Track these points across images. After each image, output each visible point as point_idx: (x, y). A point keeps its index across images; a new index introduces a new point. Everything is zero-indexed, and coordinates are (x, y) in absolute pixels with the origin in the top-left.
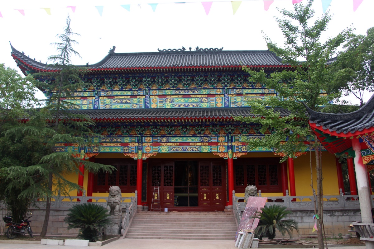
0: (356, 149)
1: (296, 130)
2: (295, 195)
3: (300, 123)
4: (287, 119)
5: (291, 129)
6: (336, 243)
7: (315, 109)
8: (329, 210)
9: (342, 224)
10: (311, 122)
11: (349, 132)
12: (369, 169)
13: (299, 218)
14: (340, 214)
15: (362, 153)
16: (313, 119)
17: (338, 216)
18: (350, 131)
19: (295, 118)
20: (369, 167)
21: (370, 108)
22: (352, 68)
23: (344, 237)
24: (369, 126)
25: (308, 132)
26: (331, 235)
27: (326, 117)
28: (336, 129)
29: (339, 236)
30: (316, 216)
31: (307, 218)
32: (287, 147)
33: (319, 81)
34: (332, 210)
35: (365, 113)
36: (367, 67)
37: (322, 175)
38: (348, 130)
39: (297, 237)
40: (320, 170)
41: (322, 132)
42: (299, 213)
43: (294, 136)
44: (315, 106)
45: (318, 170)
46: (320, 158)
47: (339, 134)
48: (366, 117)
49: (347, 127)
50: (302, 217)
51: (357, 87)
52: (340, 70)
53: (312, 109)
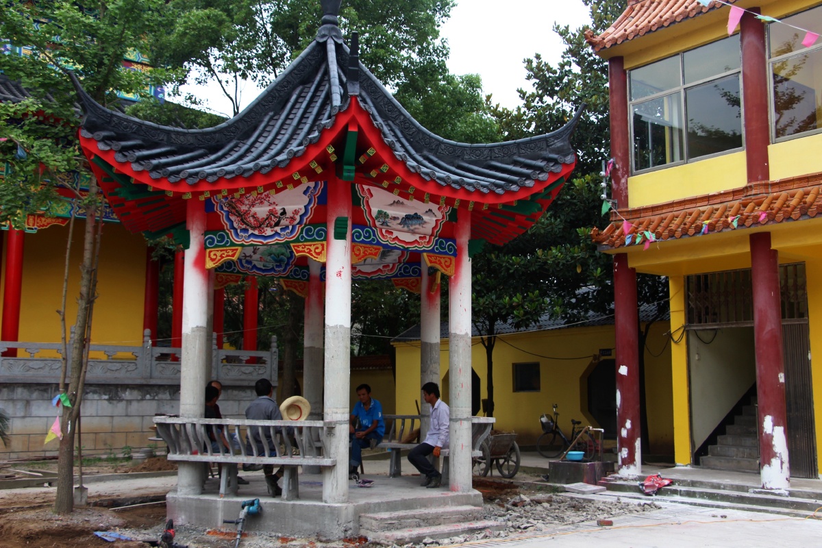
0: (194, 227)
1: (38, 150)
2: (15, 339)
3: (53, 131)
4: (12, 110)
5: (22, 143)
6: (113, 470)
7: (103, 99)
8: (109, 385)
9: (137, 420)
10: (84, 133)
11: (183, 180)
12: (220, 282)
13: (20, 405)
14: (136, 394)
15: (206, 241)
16: (92, 128)
17: (129, 402)
18: (186, 178)
19: (39, 113)
20: (221, 278)
21: (247, 129)
22: (229, 13)
23: (135, 455)
24: (232, 172)
25: (73, 162)
26: (103, 452)
27: (131, 128)
28: (151, 167)
29: (123, 452)
30: (63, 399)
31: (44, 404)
32: (4, 195)
33: (128, 22)
34: (117, 386)
35: (233, 138)
36: (265, 20)
37: (95, 285)
38: (181, 176)
39: (4, 459)
40: (92, 273)
41: (111, 167)
42: (19, 390)
43: (27, 166)
44: (107, 92)
45: (88, 272)
46: (98, 240)
47: (157, 180)
48: (232, 149)
49: (180, 167)
50: (28, 403)
51: (231, 67)
52: (197, 9)
53: (95, 97)
